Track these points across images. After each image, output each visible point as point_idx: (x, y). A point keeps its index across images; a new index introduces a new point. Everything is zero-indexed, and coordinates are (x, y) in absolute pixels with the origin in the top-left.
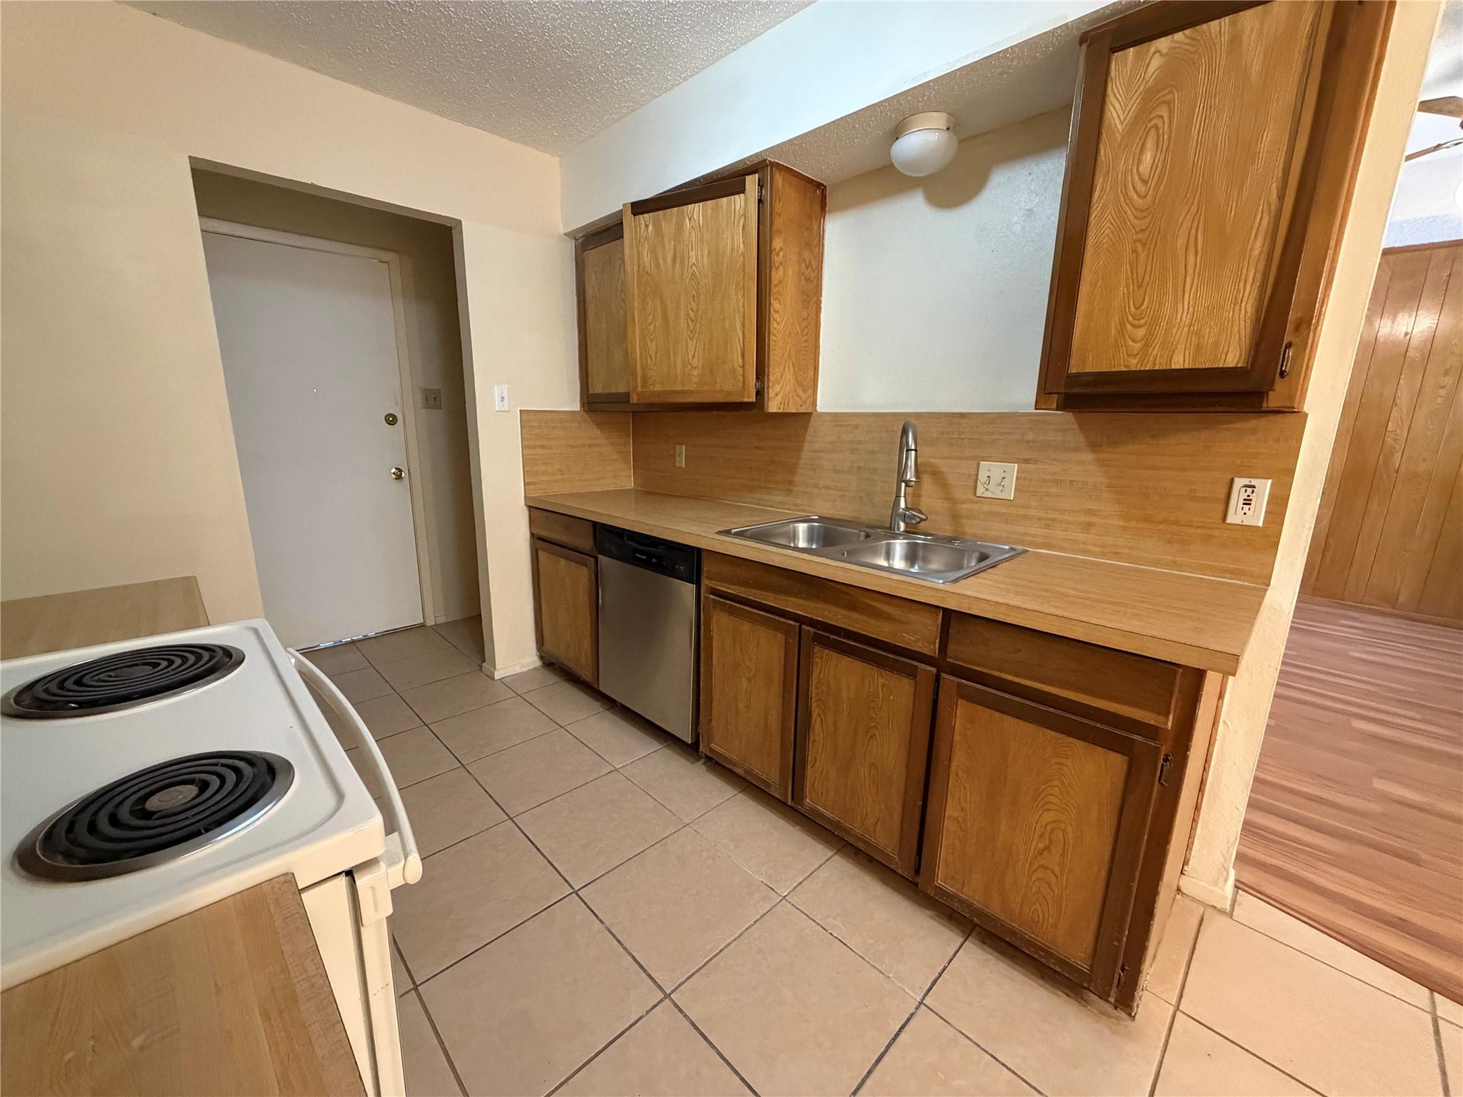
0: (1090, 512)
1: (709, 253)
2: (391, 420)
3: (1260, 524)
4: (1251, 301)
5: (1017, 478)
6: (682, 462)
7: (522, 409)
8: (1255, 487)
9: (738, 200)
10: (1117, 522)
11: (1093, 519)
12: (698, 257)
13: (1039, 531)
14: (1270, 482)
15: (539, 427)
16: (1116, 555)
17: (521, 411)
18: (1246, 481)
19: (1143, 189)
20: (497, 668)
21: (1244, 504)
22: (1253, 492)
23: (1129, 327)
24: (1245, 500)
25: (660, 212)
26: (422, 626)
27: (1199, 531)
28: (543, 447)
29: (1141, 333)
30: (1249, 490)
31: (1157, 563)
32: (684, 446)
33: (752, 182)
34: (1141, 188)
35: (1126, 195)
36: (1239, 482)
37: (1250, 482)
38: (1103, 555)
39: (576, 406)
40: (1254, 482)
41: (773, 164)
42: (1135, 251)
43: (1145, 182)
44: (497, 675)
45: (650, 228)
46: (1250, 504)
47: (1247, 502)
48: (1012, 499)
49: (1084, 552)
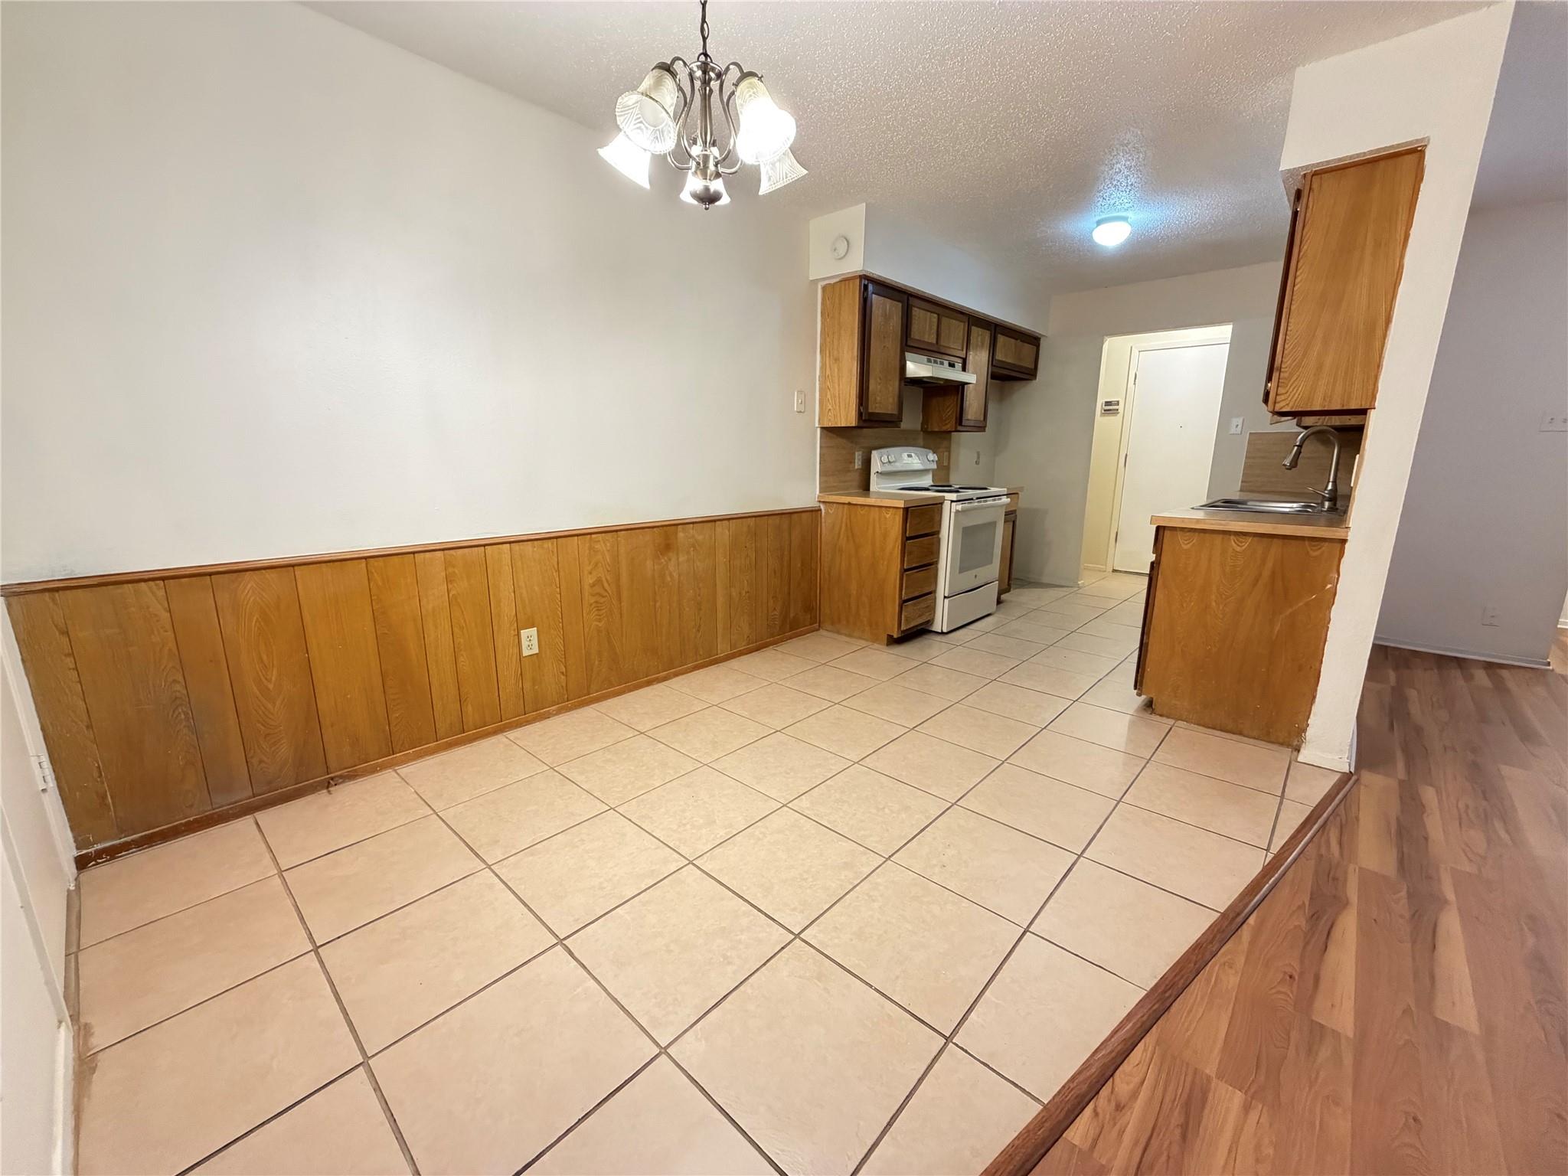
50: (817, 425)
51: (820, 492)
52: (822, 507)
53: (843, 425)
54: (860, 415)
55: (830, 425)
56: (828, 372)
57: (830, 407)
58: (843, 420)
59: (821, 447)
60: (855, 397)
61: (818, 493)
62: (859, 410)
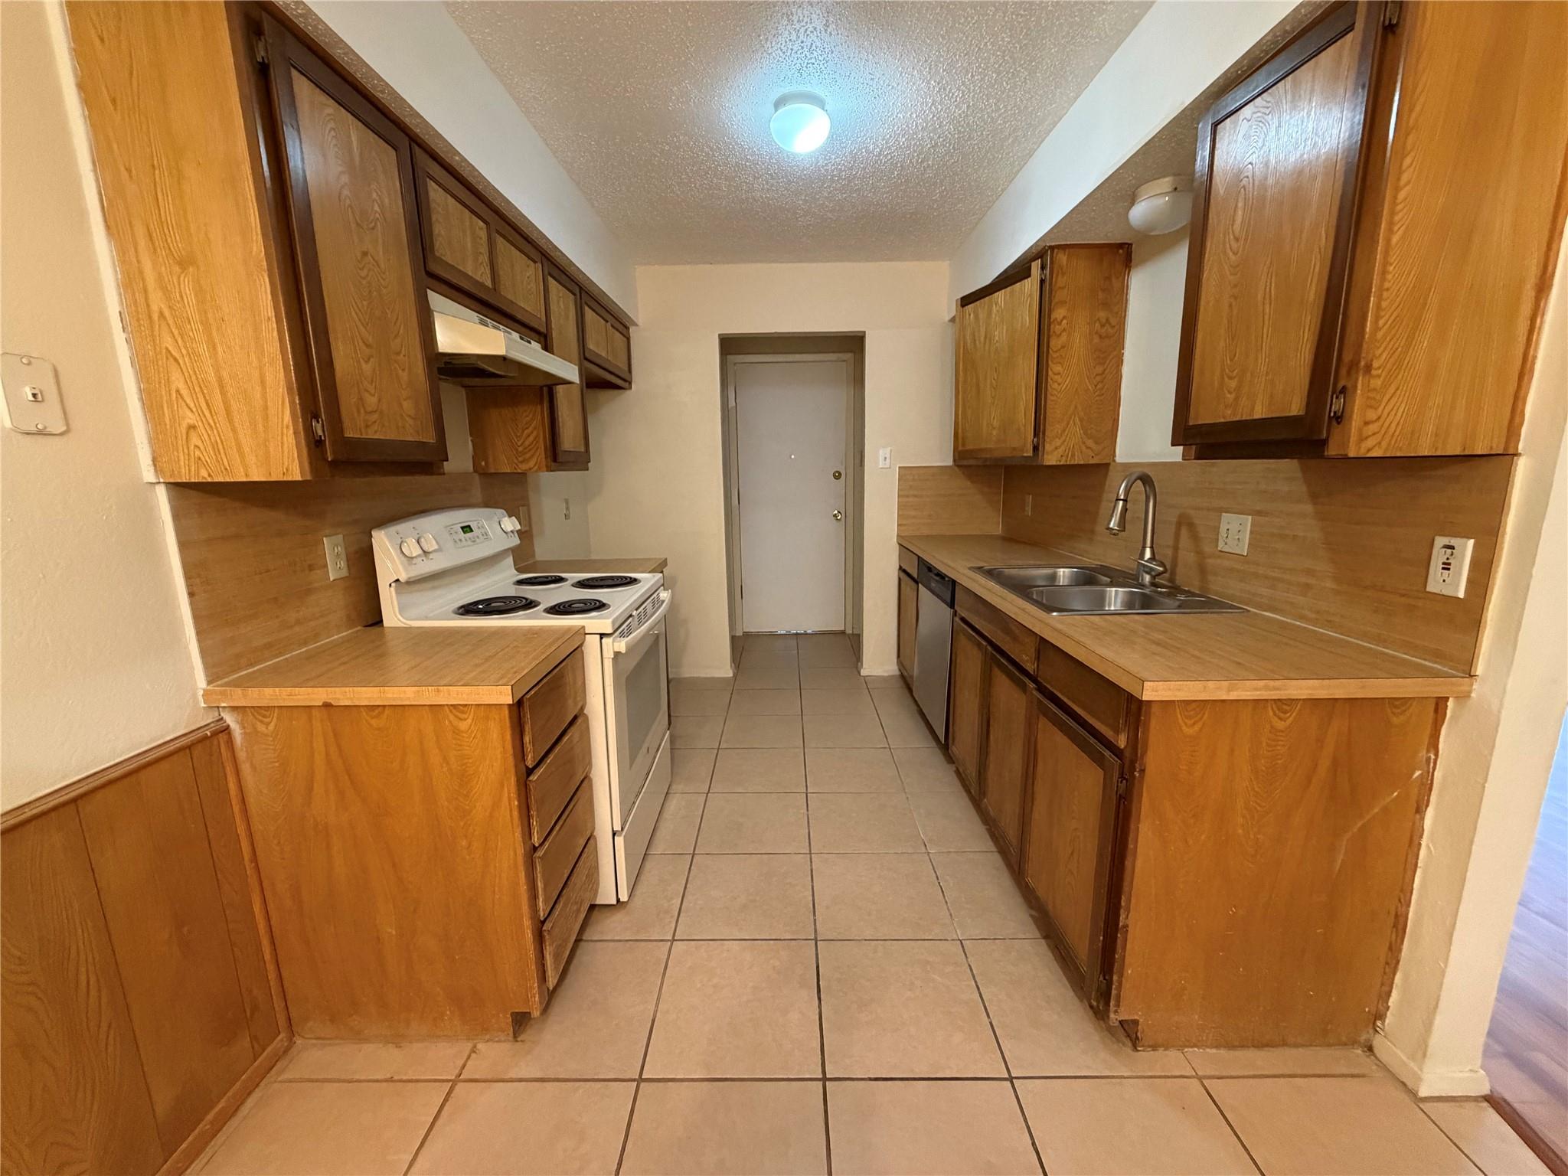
0: (1310, 572)
1: (1007, 330)
2: (837, 476)
3: (1461, 594)
4: (1309, 346)
5: (1251, 532)
6: (1029, 511)
7: (901, 466)
8: (1454, 549)
9: (1027, 282)
10: (1329, 584)
11: (1312, 581)
12: (1000, 335)
13: (1265, 591)
14: (1471, 542)
15: (914, 480)
16: (1330, 624)
17: (899, 467)
18: (1445, 541)
19: (1236, 246)
20: (864, 666)
21: (1443, 568)
22: (1452, 554)
23: (1226, 379)
24: (1444, 563)
25: (978, 302)
26: (843, 633)
27: (1403, 599)
28: (915, 496)
29: (1233, 384)
30: (1449, 551)
31: (1364, 636)
32: (1031, 497)
33: (1036, 266)
34: (1235, 245)
35: (1225, 253)
36: (1440, 541)
37: (1450, 542)
38: (1315, 622)
39: (950, 462)
40: (1453, 541)
41: (1052, 248)
42: (1230, 305)
43: (1237, 240)
44: (863, 673)
45: (972, 315)
46: (1449, 569)
47: (1446, 566)
48: (1245, 554)
49: (1302, 618)
50: (149, 475)
51: (209, 683)
52: (230, 719)
53: (257, 476)
54: (315, 445)
55: (204, 476)
56: (157, 302)
57: (191, 418)
58: (251, 459)
59: (183, 545)
60: (282, 389)
61: (201, 681)
62: (309, 430)
